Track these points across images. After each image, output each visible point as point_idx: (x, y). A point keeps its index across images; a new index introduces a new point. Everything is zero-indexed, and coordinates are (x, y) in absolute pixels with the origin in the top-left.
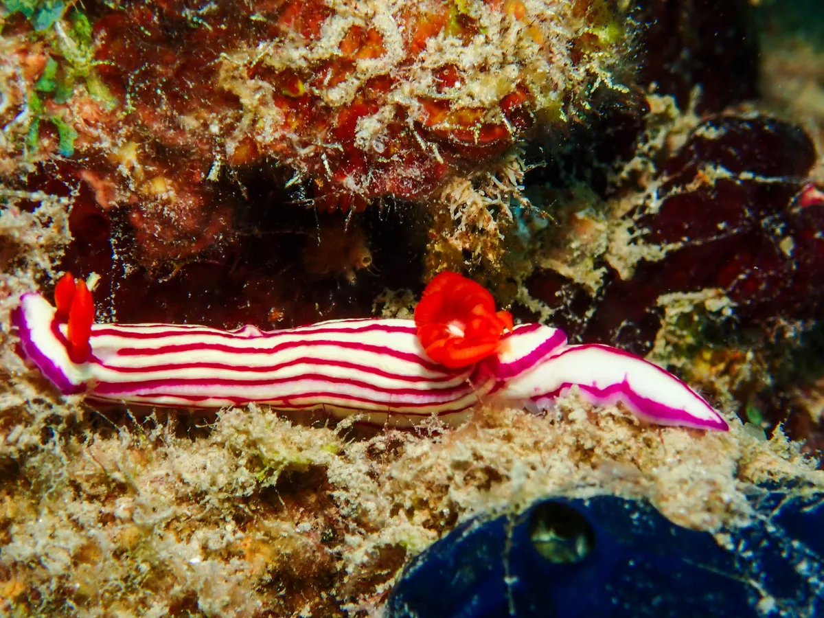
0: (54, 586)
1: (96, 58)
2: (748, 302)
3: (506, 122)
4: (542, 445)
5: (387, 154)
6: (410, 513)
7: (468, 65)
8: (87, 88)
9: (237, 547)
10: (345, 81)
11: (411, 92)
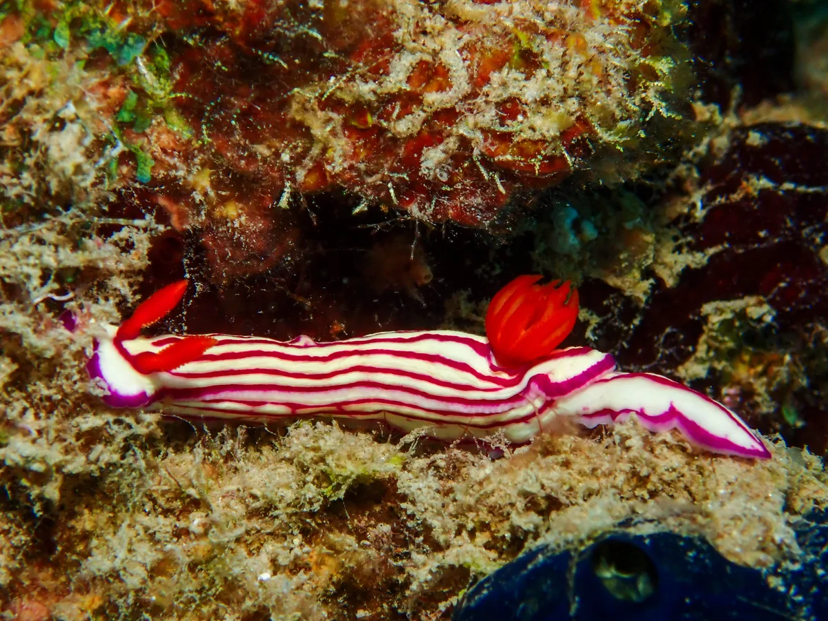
0: (131, 601)
1: (174, 91)
2: (788, 309)
3: (566, 155)
4: (599, 472)
5: (450, 183)
6: (472, 534)
7: (530, 99)
8: (164, 118)
9: (303, 559)
10: (412, 113)
11: (476, 125)
